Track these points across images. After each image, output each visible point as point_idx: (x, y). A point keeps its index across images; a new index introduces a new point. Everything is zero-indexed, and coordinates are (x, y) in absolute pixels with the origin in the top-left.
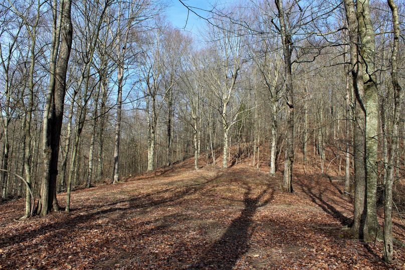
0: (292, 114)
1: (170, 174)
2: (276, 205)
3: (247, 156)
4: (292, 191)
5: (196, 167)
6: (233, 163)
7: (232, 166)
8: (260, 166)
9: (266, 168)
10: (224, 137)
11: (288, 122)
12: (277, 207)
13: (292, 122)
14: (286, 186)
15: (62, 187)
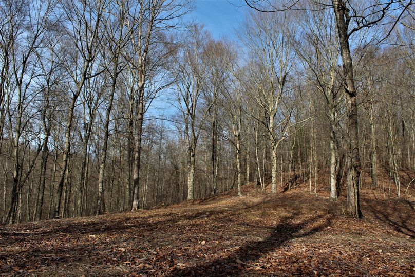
0: (354, 104)
1: (209, 202)
2: (333, 235)
3: (303, 182)
4: (360, 216)
5: (239, 193)
6: (286, 189)
7: (284, 192)
8: (319, 191)
9: (326, 193)
10: (272, 155)
11: (350, 116)
12: (334, 238)
13: (355, 116)
14: (351, 209)
15: (57, 213)
